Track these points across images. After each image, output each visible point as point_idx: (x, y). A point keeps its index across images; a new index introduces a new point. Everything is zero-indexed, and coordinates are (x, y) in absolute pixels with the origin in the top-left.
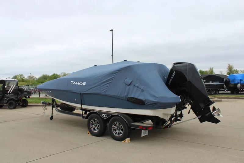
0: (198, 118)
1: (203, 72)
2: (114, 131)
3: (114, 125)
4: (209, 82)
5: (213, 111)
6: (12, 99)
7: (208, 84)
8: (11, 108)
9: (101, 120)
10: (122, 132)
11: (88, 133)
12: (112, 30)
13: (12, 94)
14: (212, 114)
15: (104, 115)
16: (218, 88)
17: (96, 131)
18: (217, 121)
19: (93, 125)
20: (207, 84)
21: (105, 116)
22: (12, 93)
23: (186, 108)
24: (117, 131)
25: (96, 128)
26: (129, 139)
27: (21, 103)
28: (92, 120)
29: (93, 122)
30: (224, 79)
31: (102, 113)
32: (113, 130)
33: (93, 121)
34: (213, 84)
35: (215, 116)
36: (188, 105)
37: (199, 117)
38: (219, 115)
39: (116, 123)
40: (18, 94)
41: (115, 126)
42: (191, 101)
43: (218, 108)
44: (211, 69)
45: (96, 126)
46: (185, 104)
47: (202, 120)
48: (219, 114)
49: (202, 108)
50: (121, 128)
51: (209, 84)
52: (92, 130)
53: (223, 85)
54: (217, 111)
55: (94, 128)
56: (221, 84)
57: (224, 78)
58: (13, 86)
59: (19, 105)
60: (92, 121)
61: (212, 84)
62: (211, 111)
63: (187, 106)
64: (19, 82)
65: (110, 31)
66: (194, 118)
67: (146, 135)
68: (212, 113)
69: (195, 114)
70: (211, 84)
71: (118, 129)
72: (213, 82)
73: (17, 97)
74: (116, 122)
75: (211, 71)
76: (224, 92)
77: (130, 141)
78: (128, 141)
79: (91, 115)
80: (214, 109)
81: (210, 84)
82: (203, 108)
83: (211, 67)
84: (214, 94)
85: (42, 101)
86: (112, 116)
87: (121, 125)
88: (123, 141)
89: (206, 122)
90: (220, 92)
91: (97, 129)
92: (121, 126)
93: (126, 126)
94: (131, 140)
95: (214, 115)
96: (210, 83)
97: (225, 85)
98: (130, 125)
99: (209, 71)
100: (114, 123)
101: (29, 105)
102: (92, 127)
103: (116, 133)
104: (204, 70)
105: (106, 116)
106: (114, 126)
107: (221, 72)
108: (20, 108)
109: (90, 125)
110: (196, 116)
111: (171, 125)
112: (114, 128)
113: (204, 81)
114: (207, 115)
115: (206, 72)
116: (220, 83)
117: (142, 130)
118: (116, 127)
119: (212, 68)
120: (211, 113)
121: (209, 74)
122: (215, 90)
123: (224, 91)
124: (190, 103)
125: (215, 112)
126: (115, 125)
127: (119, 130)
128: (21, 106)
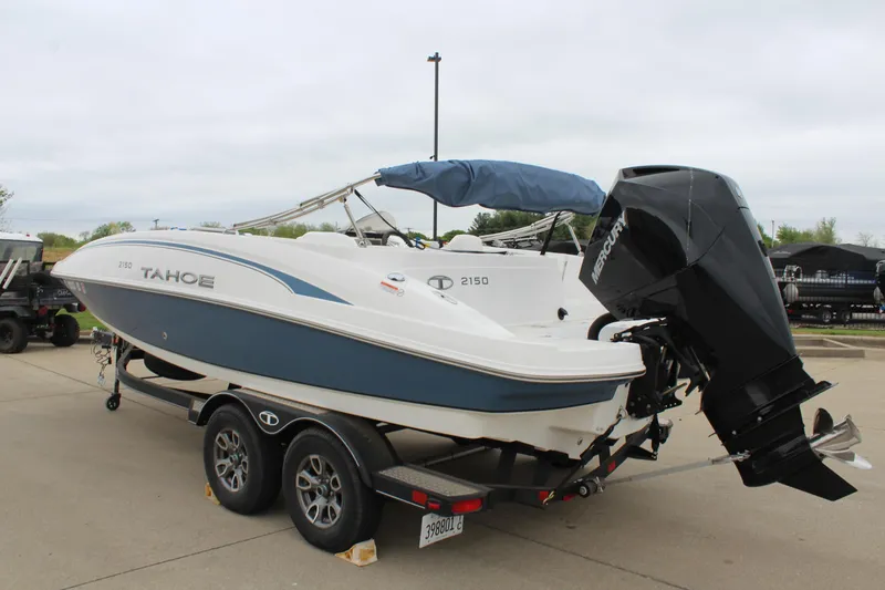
0: (737, 463)
1: (797, 234)
2: (309, 500)
3: (305, 468)
4: (812, 274)
5: (815, 432)
6: (12, 315)
7: (809, 280)
8: (7, 347)
9: (255, 438)
10: (338, 509)
11: (207, 493)
12: (436, 59)
13: (10, 295)
14: (810, 450)
15: (265, 417)
16: (851, 299)
17: (235, 487)
18: (834, 488)
19: (226, 455)
20: (805, 280)
21: (269, 423)
22: (10, 288)
23: (679, 403)
24: (320, 502)
25: (238, 474)
26: (370, 544)
27: (49, 331)
28: (219, 435)
29: (224, 444)
30: (878, 266)
31: (260, 405)
32: (303, 492)
33: (225, 438)
34: (830, 284)
35: (825, 462)
36: (688, 392)
37: (740, 457)
38: (851, 457)
39: (316, 461)
40: (32, 294)
41: (313, 473)
42: (701, 373)
43: (848, 421)
44: (828, 225)
45: (237, 464)
46: (673, 383)
47: (751, 476)
48: (851, 449)
49: (757, 414)
50: (336, 490)
51: (812, 280)
52: (223, 480)
53: (872, 287)
54: (837, 433)
55: (231, 474)
56: (862, 282)
57: (876, 261)
58: (15, 262)
59: (42, 337)
60: (220, 439)
61: (826, 284)
62: (809, 432)
63: (680, 394)
64: (45, 249)
65: (431, 59)
66: (715, 462)
67: (449, 534)
68: (813, 445)
69: (721, 437)
70: (822, 284)
71: (320, 492)
72: (831, 273)
73: (28, 308)
74: (312, 457)
75: (828, 232)
76: (872, 316)
77: (374, 558)
78: (363, 558)
79: (218, 410)
80: (824, 422)
81: (819, 284)
82: (764, 412)
83: (828, 219)
84: (833, 322)
85: (95, 329)
86: (297, 425)
87: (336, 476)
88: (342, 556)
89: (776, 488)
90: (855, 315)
91: (240, 480)
92: (335, 480)
93: (355, 478)
94: (381, 550)
95: (823, 456)
96: (819, 278)
97: (878, 289)
98: (372, 477)
99: (820, 233)
100: (305, 460)
101: (81, 337)
102: (221, 467)
103: (315, 508)
104: (800, 228)
105: (273, 420)
106: (305, 474)
107: (865, 237)
108: (43, 348)
109: (216, 457)
110: (724, 451)
111: (597, 480)
112: (308, 484)
113: (795, 270)
114: (784, 448)
115: (807, 235)
116: (857, 282)
117: (425, 513)
118: (313, 480)
119: (832, 224)
120: (807, 442)
121: (817, 241)
122: (836, 307)
123: (875, 310)
124: (698, 381)
125: (829, 437)
126: (312, 469)
127: (327, 496)
128: (51, 340)
